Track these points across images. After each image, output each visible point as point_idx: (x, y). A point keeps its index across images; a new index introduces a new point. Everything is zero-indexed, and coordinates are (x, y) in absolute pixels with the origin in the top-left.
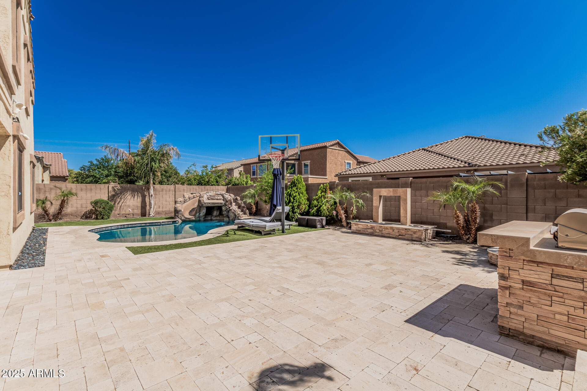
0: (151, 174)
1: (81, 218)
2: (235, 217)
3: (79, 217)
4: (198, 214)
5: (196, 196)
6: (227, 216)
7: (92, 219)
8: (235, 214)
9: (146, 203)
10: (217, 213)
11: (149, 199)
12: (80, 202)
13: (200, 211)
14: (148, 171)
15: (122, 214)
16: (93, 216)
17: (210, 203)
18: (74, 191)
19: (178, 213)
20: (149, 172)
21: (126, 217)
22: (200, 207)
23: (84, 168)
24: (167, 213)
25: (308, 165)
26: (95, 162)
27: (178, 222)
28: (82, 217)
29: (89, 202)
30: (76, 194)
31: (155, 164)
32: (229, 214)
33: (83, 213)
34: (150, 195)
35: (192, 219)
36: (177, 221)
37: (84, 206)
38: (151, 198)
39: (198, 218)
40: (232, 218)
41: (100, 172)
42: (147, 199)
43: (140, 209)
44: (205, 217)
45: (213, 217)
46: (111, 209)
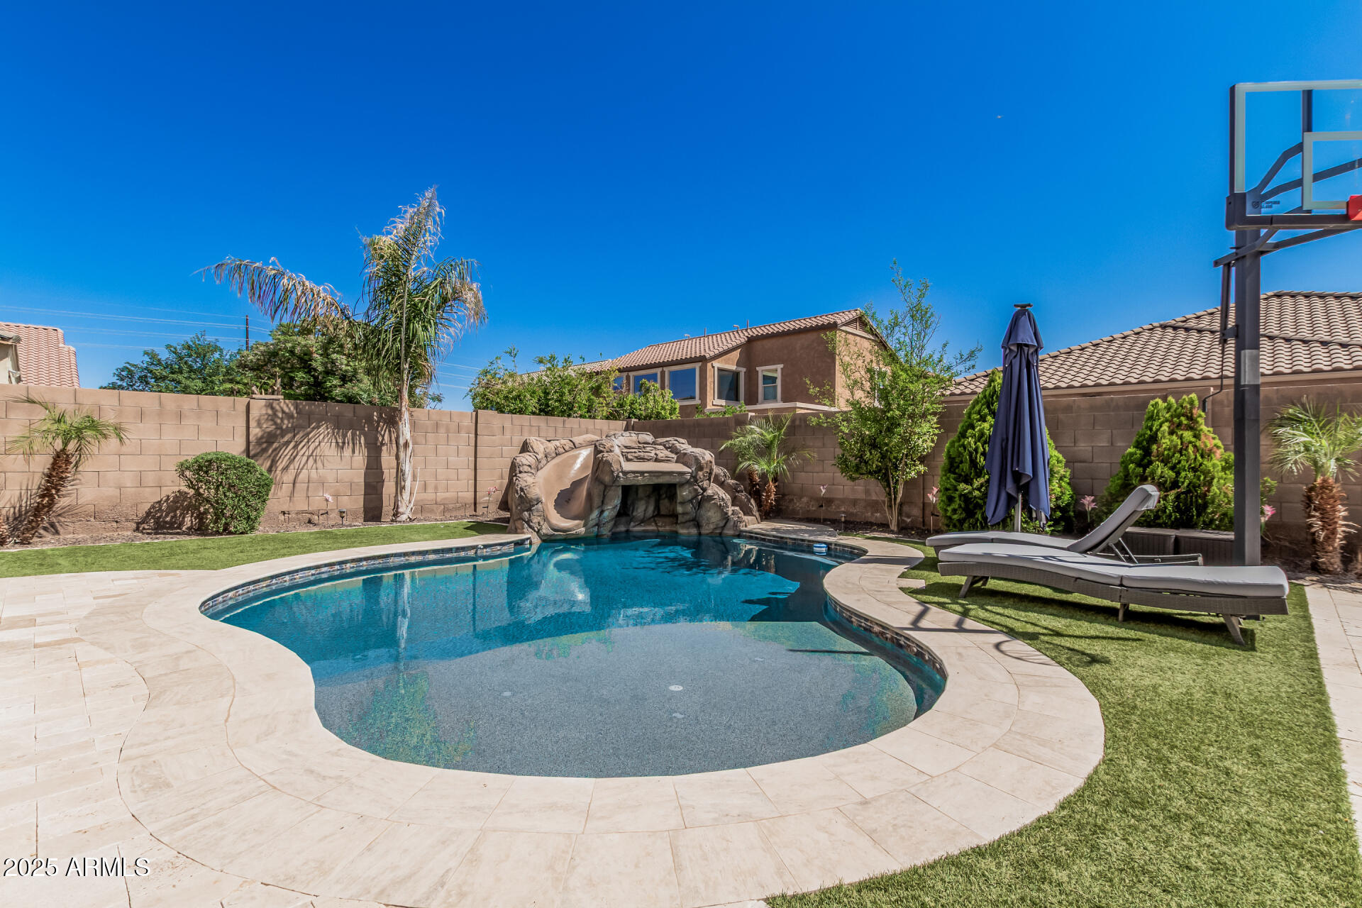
0: (407, 366)
1: (137, 529)
2: (722, 524)
3: (129, 524)
4: (595, 514)
5: (561, 450)
6: (694, 520)
7: (183, 533)
8: (726, 514)
9: (383, 473)
10: (647, 507)
11: (397, 457)
12: (131, 464)
13: (603, 502)
14: (398, 357)
15: (297, 513)
16: (188, 519)
17: (642, 473)
18: (109, 418)
19: (529, 510)
20: (400, 359)
21: (310, 522)
22: (606, 487)
23: (130, 371)
24: (451, 506)
25: (774, 380)
26: (164, 355)
27: (531, 544)
28: (143, 522)
29: (171, 466)
30: (118, 430)
31: (425, 328)
32: (702, 512)
33: (147, 507)
34: (402, 442)
35: (576, 534)
36: (527, 539)
37: (150, 479)
38: (402, 455)
39: (596, 529)
40: (712, 527)
41: (179, 382)
42: (387, 460)
43: (363, 493)
44: (615, 525)
45: (632, 524)
46: (262, 490)
